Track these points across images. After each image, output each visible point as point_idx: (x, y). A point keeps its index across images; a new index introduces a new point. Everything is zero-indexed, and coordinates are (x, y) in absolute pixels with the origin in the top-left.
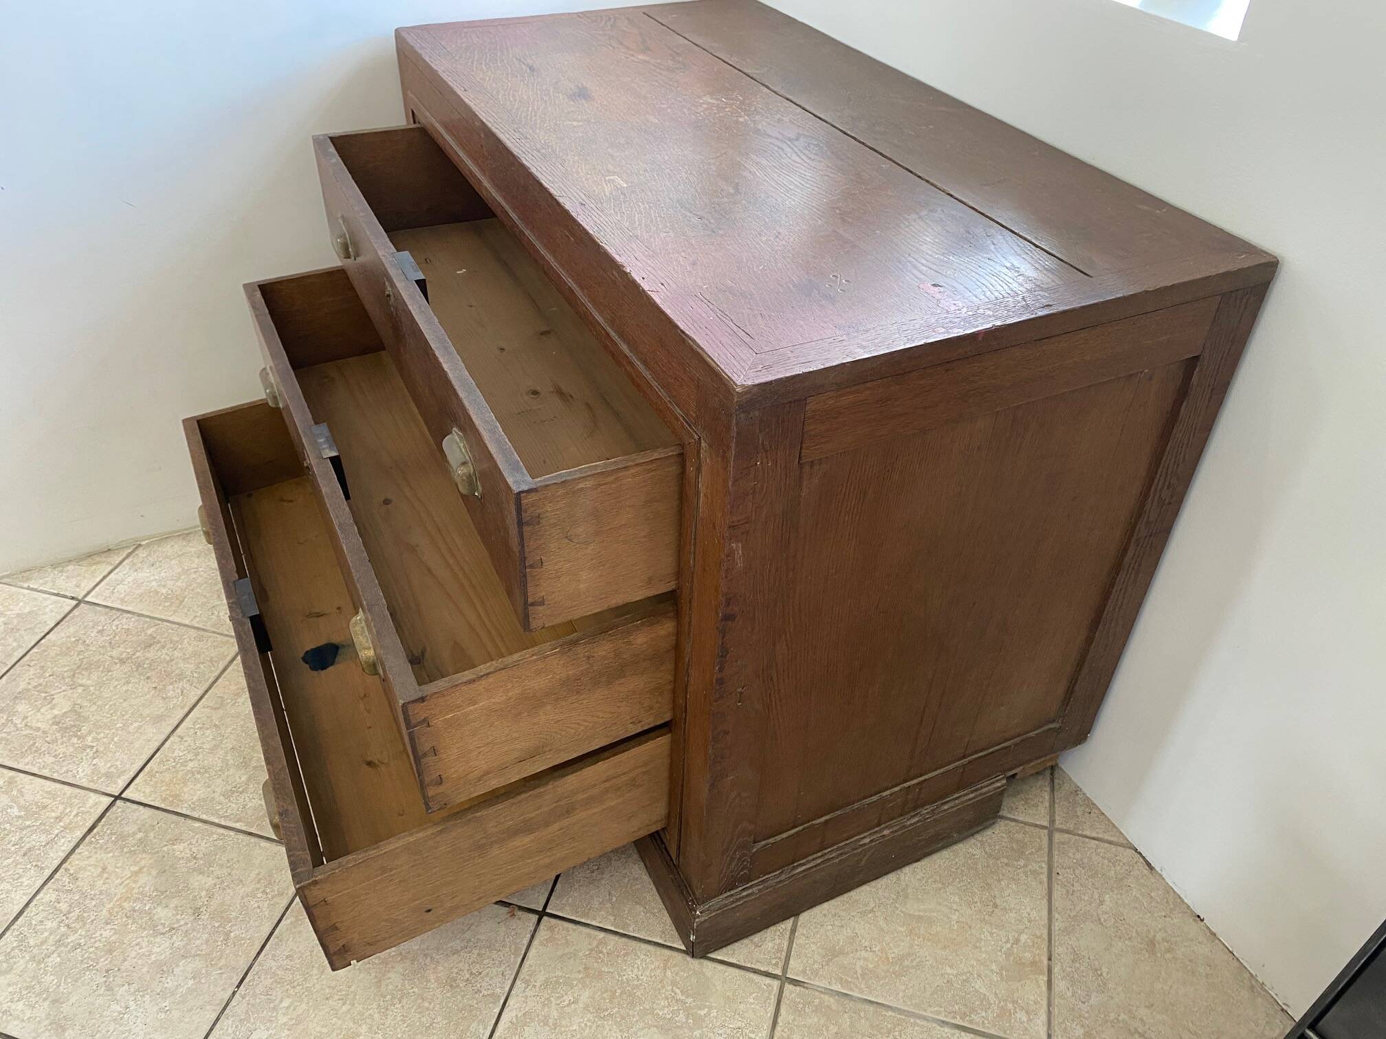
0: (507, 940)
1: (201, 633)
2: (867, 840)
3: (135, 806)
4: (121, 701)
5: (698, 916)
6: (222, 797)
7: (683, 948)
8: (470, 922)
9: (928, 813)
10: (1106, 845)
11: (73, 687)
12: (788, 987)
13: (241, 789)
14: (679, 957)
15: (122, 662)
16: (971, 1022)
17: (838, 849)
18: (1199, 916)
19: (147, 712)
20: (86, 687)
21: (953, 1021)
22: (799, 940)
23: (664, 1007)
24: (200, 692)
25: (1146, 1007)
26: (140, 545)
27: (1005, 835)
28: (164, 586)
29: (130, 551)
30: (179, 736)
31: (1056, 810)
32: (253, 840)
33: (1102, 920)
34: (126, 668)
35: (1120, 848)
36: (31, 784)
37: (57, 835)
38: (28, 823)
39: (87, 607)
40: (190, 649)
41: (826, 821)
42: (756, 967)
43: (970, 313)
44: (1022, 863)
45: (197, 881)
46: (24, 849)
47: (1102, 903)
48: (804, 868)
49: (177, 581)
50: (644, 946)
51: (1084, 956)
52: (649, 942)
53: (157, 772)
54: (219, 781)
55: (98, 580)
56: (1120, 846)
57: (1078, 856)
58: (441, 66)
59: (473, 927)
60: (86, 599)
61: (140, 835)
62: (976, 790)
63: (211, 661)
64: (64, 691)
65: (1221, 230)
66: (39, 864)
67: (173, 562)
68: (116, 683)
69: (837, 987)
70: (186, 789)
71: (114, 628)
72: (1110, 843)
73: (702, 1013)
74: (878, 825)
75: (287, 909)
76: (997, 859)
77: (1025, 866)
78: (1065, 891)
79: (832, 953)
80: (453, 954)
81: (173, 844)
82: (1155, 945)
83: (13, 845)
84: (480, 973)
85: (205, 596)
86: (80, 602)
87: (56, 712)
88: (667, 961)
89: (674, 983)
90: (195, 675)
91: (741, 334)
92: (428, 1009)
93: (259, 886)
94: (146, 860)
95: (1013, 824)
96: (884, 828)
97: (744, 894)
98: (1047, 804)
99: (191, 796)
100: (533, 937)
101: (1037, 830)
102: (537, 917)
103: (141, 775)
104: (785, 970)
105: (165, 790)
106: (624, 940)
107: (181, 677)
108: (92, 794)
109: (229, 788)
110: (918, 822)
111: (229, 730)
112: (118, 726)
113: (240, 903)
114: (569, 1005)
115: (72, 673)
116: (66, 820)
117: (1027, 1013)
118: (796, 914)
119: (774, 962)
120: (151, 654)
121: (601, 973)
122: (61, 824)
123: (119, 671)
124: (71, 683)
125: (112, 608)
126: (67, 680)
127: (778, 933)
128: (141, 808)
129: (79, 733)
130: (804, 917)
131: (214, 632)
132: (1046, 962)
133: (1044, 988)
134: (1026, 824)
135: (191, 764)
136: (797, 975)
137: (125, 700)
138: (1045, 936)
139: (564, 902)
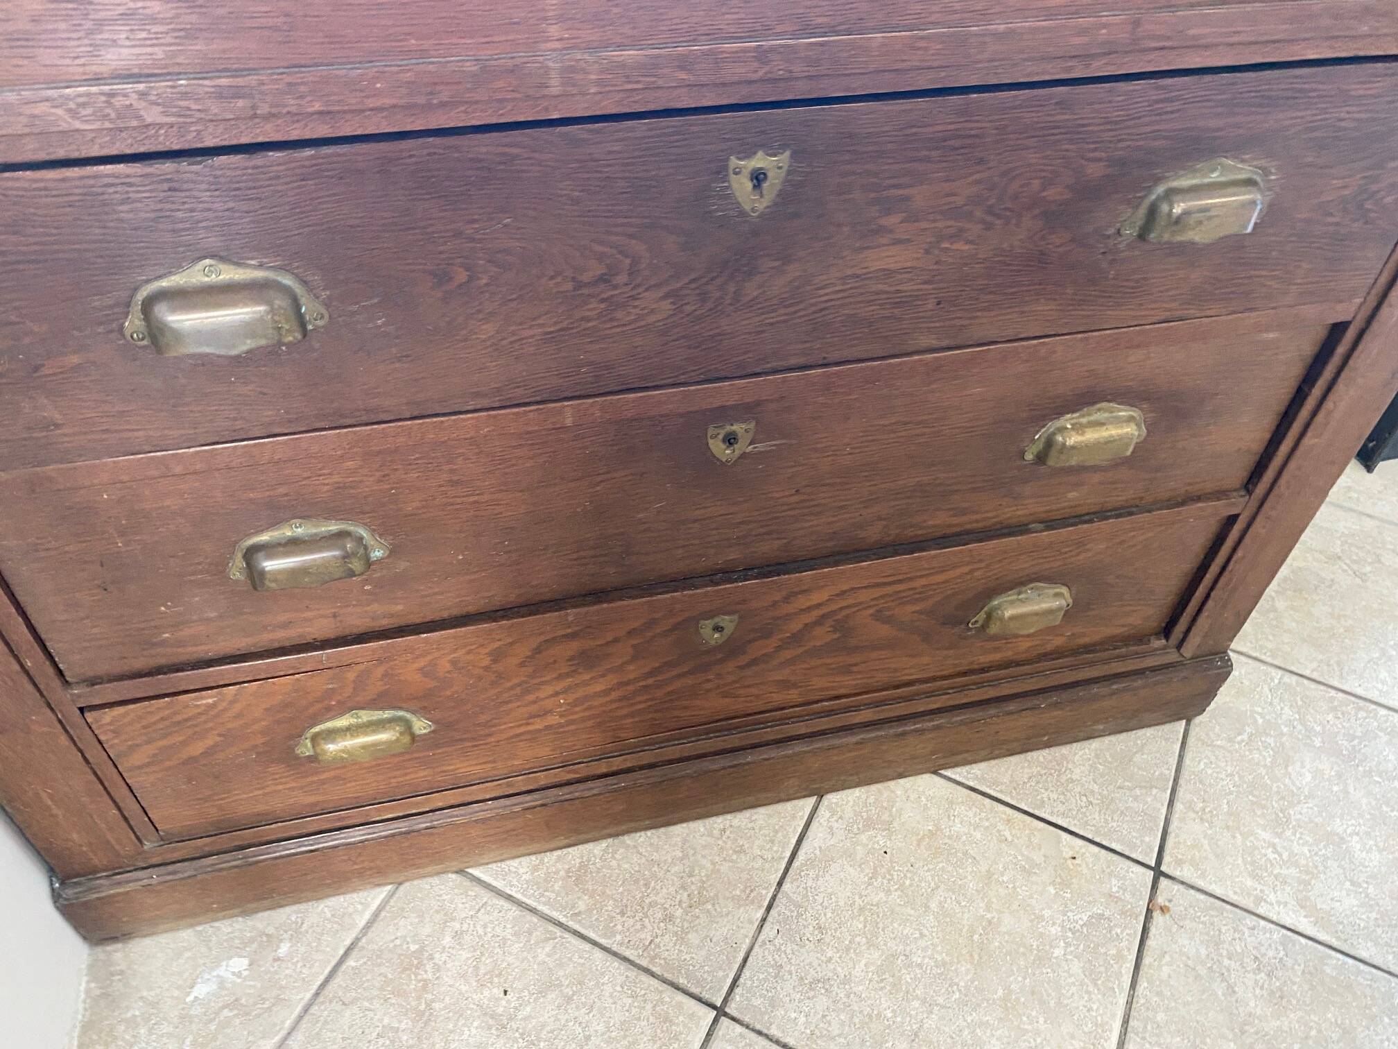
0: (1202, 919)
7: (1184, 723)
8: (1182, 966)
23: (1260, 754)
50: (1187, 761)
59: (1190, 963)
80: (1234, 992)
84: (1256, 958)
92: (1319, 1031)
100: (1192, 887)
102: (1162, 879)
106: (1181, 781)
114: (1280, 855)
121: (1230, 814)
139: (1138, 842)
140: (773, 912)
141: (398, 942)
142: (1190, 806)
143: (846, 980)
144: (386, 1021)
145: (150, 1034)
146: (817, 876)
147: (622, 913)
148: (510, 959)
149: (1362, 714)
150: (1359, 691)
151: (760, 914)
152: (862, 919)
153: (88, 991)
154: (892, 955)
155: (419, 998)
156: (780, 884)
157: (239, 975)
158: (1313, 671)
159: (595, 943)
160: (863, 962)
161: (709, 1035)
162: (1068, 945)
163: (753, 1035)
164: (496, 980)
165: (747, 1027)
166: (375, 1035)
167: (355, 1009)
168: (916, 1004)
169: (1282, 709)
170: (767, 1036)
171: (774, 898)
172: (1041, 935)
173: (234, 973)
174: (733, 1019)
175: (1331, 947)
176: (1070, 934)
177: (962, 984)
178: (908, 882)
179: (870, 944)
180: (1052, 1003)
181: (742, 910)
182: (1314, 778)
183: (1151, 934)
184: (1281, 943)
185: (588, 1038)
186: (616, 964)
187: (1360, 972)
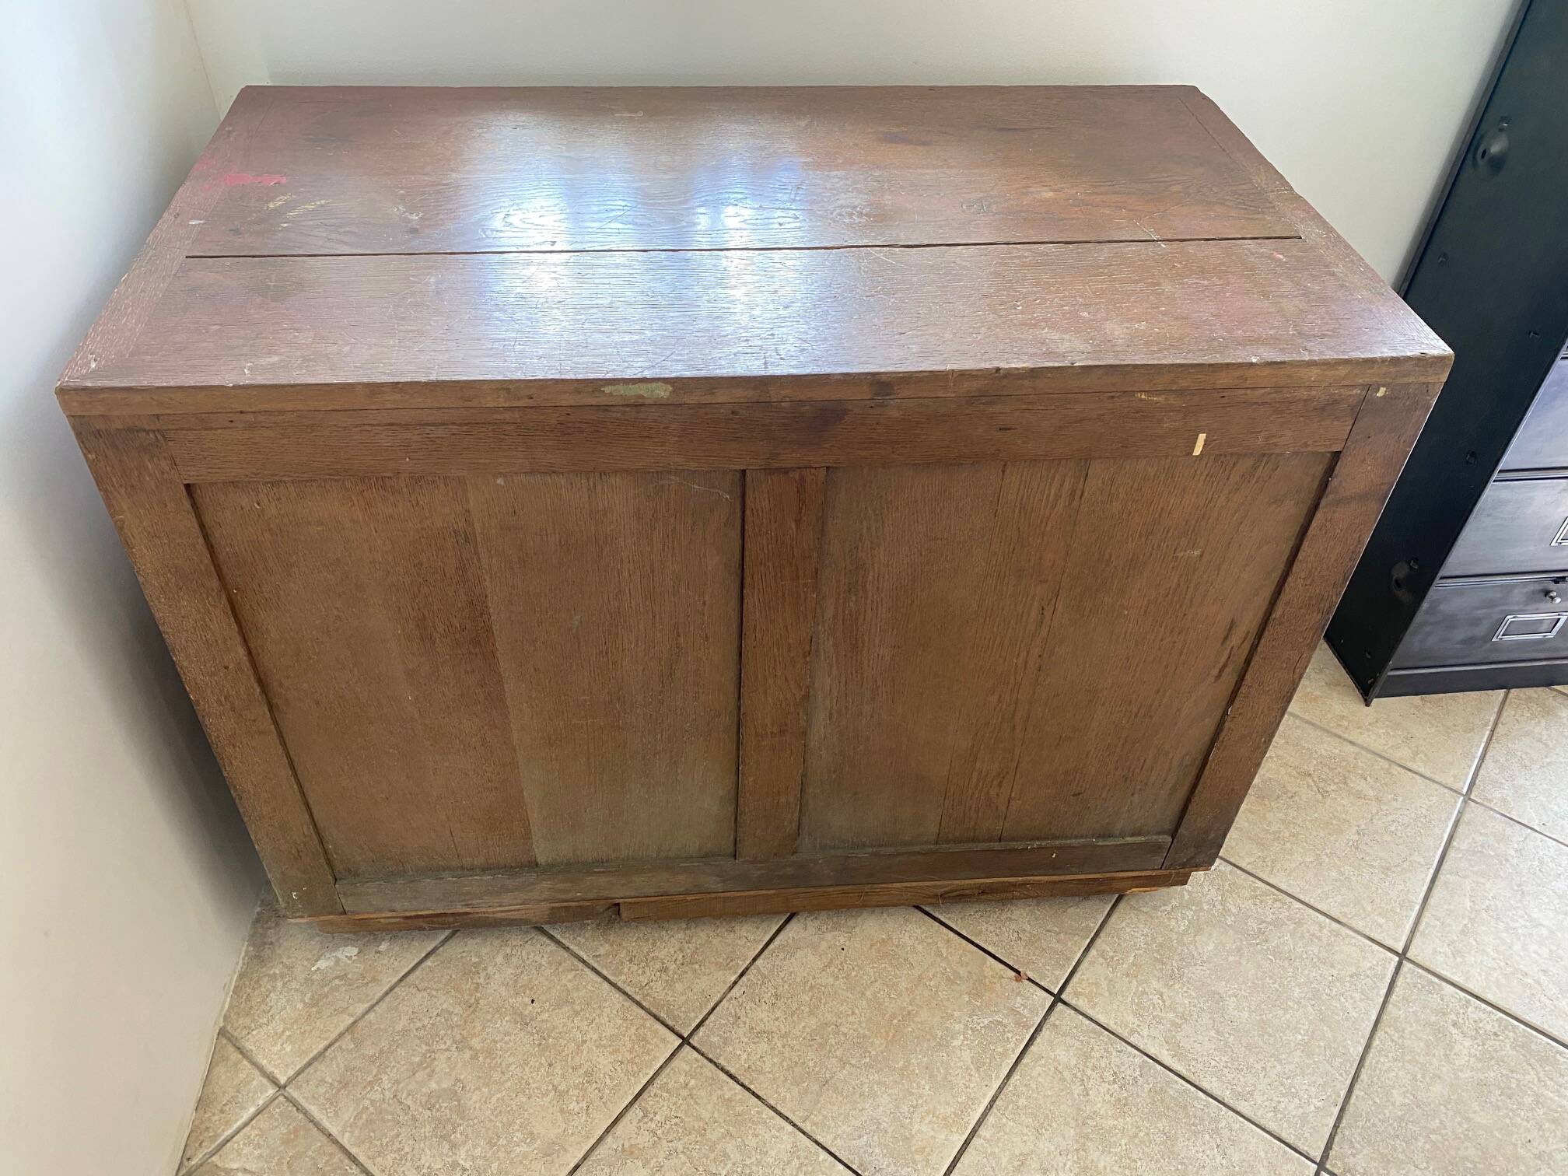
0: (1082, 1038)
8: (1052, 1069)
23: (1177, 923)
50: (1113, 919)
59: (1060, 1068)
73: (1187, 897)
80: (1088, 1095)
84: (1115, 1073)
100: (1083, 1014)
121: (1134, 964)
139: (1049, 974)
140: (744, 978)
141: (464, 954)
142: (1102, 954)
143: (785, 1036)
144: (445, 1006)
145: (284, 986)
146: (785, 959)
147: (631, 961)
148: (541, 979)
149: (1278, 904)
150: (1283, 887)
151: (733, 979)
152: (810, 994)
153: (247, 952)
154: (826, 1024)
155: (471, 995)
156: (755, 959)
157: (350, 958)
158: (1249, 863)
159: (606, 979)
160: (803, 1024)
161: (673, 1055)
162: (966, 1039)
163: (705, 1061)
164: (528, 992)
165: (703, 1055)
166: (435, 1014)
167: (425, 994)
168: (834, 1060)
169: (1209, 890)
170: (715, 1064)
171: (747, 969)
172: (947, 1029)
173: (346, 956)
174: (694, 1048)
175: (1180, 1076)
176: (970, 1032)
177: (873, 1053)
178: (853, 974)
179: (811, 1013)
180: (939, 1078)
181: (721, 972)
182: (1216, 948)
183: (1036, 1043)
184: (1140, 1066)
185: (585, 1042)
186: (617, 996)
187: (1197, 1098)
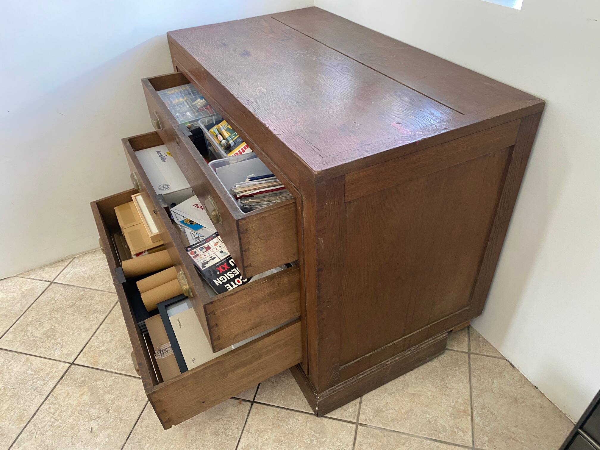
0: (239, 414)
1: (102, 292)
2: (389, 363)
3: (80, 367)
4: (71, 323)
5: (319, 399)
6: (116, 361)
7: (314, 413)
8: (223, 407)
9: (414, 349)
10: (493, 358)
11: (51, 319)
12: (360, 427)
13: (123, 357)
14: (312, 417)
15: (71, 307)
16: (439, 437)
17: (377, 367)
18: (535, 387)
19: (82, 327)
20: (56, 319)
21: (431, 438)
22: (363, 407)
23: (307, 438)
24: (104, 317)
25: (515, 427)
26: (75, 257)
27: (449, 357)
28: (86, 274)
29: (71, 260)
30: (96, 336)
31: (471, 345)
32: (130, 378)
33: (494, 391)
34: (72, 309)
35: (499, 360)
36: (36, 360)
37: (48, 381)
38: (35, 377)
39: (55, 285)
40: (99, 300)
41: (371, 355)
42: (345, 419)
43: (413, 134)
44: (457, 368)
45: (107, 397)
46: (35, 387)
47: (493, 383)
48: (362, 376)
49: (91, 271)
50: (297, 413)
51: (486, 407)
52: (299, 411)
53: (88, 352)
54: (114, 354)
55: (58, 273)
56: (499, 358)
57: (481, 364)
58: (187, 47)
59: (224, 409)
60: (55, 281)
61: (82, 379)
62: (435, 338)
63: (108, 304)
64: (47, 320)
65: (520, 91)
66: (41, 393)
67: (89, 263)
68: (69, 316)
69: (381, 426)
70: (100, 358)
71: (67, 293)
72: (495, 357)
73: (323, 440)
74: (393, 355)
75: (146, 406)
76: (447, 367)
77: (459, 369)
78: (477, 379)
79: (378, 411)
80: (216, 421)
81: (96, 382)
82: (517, 400)
83: (30, 386)
84: (228, 429)
85: (103, 277)
86: (52, 283)
87: (44, 329)
88: (308, 418)
89: (310, 428)
90: (101, 310)
91: (316, 149)
92: (207, 445)
93: (133, 397)
94: (85, 389)
95: (452, 352)
96: (396, 357)
97: (338, 388)
98: (467, 343)
99: (103, 361)
100: (249, 412)
101: (463, 354)
103: (81, 354)
104: (358, 420)
105: (91, 360)
106: (288, 411)
107: (95, 311)
108: (61, 363)
109: (118, 357)
110: (410, 353)
111: (117, 333)
112: (70, 334)
113: (126, 405)
114: (266, 440)
115: (50, 313)
116: (51, 374)
117: (463, 432)
118: (361, 396)
119: (353, 417)
120: (83, 302)
121: (279, 425)
122: (49, 376)
123: (70, 311)
124: (50, 317)
125: (65, 284)
126: (48, 316)
127: (354, 404)
128: (82, 367)
129: (55, 338)
130: (365, 397)
131: (108, 292)
132: (470, 410)
133: (470, 421)
134: (458, 351)
135: (102, 348)
136: (363, 422)
137: (73, 323)
138: (469, 399)
139: (262, 397)
142: (279, 413)
184: (234, 437)
